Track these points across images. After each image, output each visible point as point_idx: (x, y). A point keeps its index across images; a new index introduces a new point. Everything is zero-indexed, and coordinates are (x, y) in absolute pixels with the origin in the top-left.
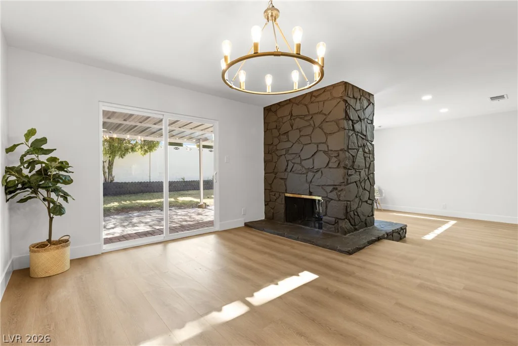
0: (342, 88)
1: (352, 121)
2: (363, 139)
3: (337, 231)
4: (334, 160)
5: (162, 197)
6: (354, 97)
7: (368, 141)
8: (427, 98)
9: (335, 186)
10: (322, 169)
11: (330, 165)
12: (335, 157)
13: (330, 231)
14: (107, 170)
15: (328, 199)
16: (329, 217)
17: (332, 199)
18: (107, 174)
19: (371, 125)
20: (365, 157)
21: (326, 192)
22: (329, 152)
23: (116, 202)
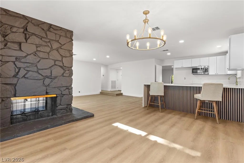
3: (67, 112)
4: (67, 72)
9: (66, 87)
10: (58, 77)
11: (64, 75)
12: (67, 70)
13: (64, 114)
15: (62, 95)
16: (63, 105)
17: (64, 95)
21: (61, 91)
22: (64, 67)
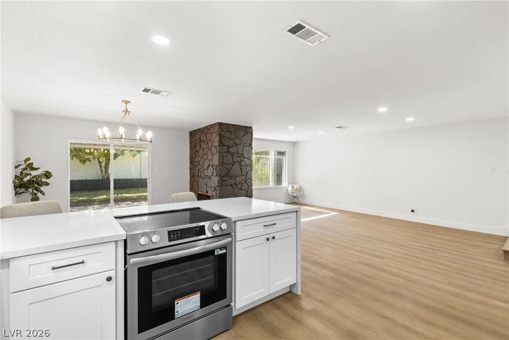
0: (217, 127)
1: (228, 146)
2: (240, 157)
5: (146, 192)
6: (228, 131)
7: (245, 158)
8: (291, 127)
10: (211, 176)
14: (104, 169)
18: (104, 172)
19: (250, 147)
20: (241, 169)
23: (106, 195)
